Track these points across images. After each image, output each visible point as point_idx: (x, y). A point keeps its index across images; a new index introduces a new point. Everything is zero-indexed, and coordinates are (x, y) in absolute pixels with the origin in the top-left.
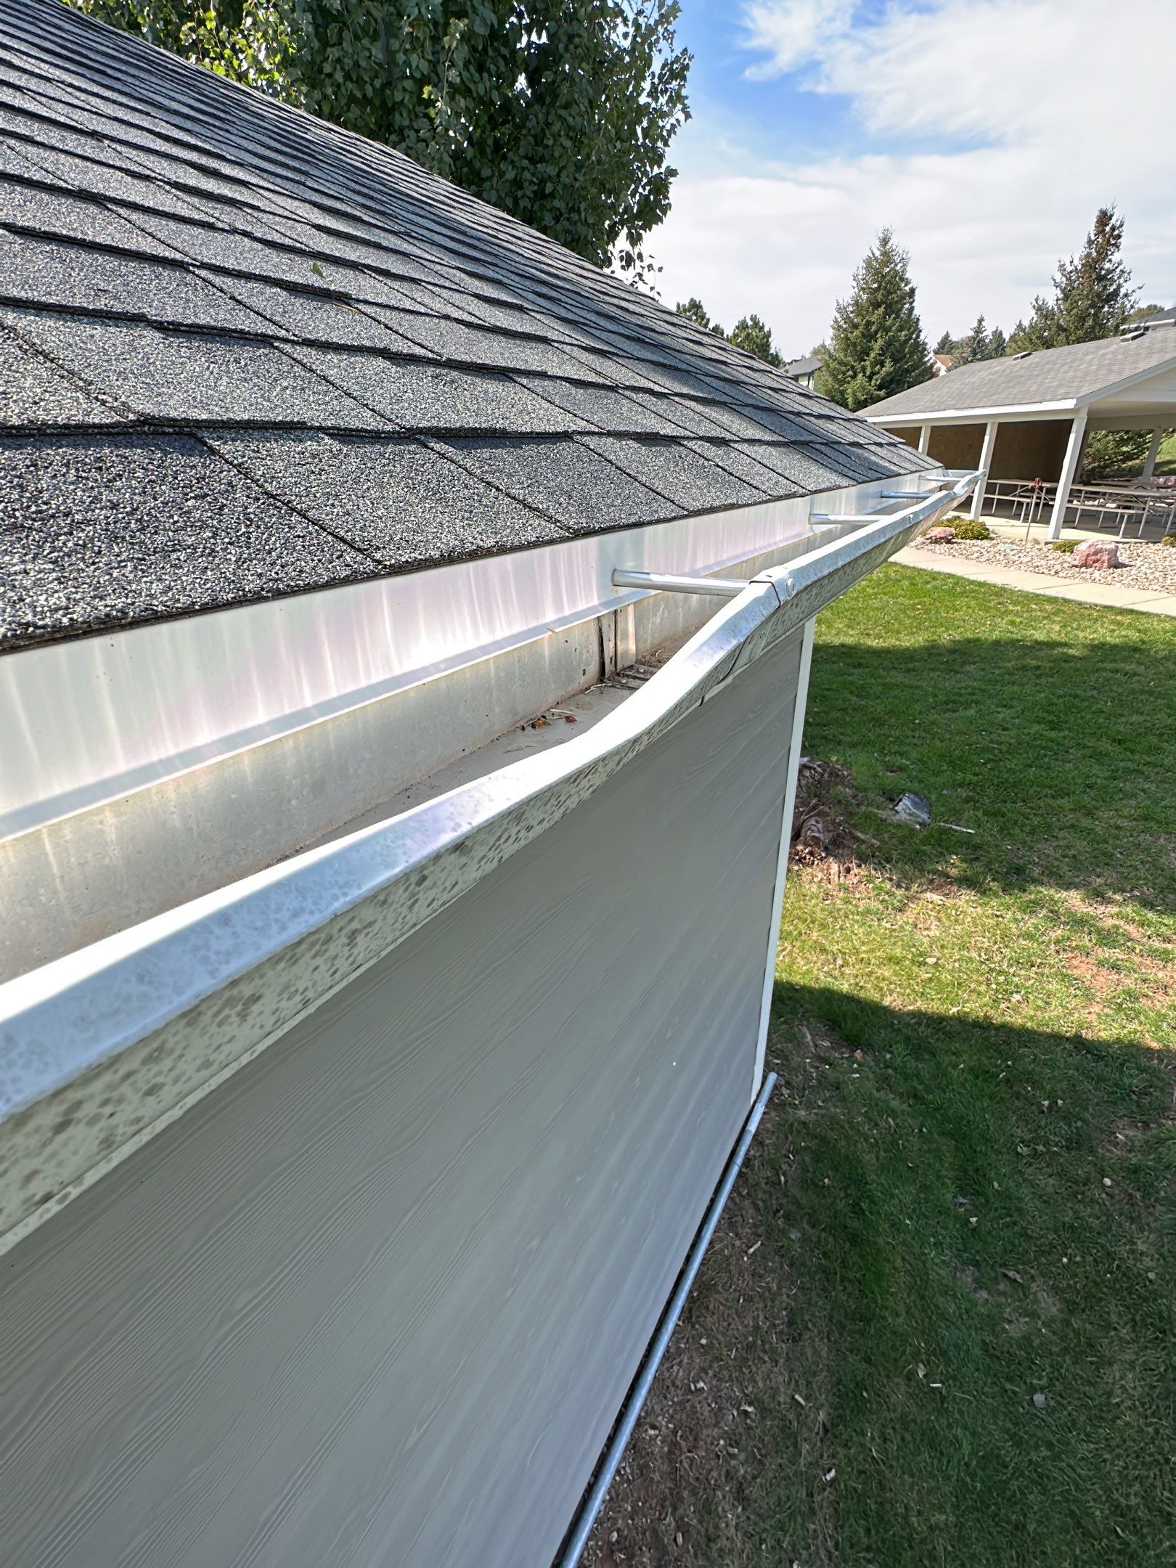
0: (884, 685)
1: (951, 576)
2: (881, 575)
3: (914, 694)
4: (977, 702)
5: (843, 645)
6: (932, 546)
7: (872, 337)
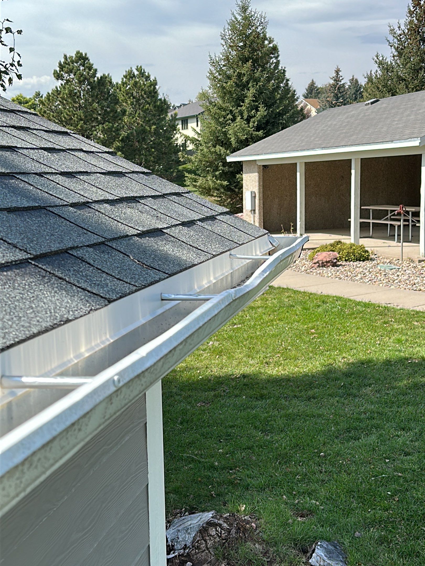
0: (288, 416)
1: (339, 298)
2: (275, 301)
3: (316, 424)
4: (377, 427)
5: (244, 376)
6: (320, 270)
7: (245, 86)
